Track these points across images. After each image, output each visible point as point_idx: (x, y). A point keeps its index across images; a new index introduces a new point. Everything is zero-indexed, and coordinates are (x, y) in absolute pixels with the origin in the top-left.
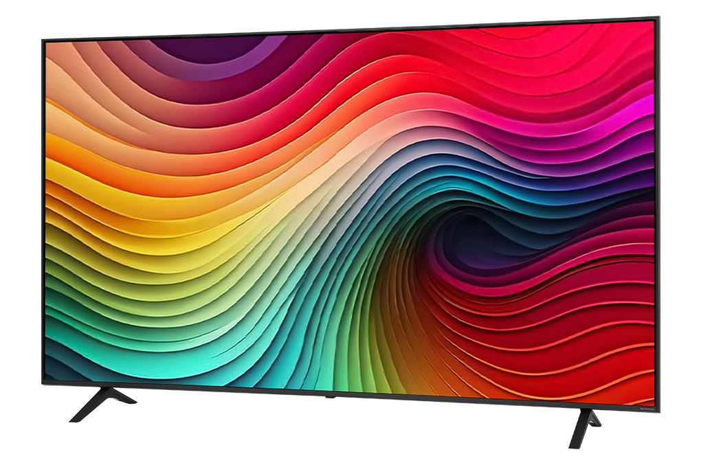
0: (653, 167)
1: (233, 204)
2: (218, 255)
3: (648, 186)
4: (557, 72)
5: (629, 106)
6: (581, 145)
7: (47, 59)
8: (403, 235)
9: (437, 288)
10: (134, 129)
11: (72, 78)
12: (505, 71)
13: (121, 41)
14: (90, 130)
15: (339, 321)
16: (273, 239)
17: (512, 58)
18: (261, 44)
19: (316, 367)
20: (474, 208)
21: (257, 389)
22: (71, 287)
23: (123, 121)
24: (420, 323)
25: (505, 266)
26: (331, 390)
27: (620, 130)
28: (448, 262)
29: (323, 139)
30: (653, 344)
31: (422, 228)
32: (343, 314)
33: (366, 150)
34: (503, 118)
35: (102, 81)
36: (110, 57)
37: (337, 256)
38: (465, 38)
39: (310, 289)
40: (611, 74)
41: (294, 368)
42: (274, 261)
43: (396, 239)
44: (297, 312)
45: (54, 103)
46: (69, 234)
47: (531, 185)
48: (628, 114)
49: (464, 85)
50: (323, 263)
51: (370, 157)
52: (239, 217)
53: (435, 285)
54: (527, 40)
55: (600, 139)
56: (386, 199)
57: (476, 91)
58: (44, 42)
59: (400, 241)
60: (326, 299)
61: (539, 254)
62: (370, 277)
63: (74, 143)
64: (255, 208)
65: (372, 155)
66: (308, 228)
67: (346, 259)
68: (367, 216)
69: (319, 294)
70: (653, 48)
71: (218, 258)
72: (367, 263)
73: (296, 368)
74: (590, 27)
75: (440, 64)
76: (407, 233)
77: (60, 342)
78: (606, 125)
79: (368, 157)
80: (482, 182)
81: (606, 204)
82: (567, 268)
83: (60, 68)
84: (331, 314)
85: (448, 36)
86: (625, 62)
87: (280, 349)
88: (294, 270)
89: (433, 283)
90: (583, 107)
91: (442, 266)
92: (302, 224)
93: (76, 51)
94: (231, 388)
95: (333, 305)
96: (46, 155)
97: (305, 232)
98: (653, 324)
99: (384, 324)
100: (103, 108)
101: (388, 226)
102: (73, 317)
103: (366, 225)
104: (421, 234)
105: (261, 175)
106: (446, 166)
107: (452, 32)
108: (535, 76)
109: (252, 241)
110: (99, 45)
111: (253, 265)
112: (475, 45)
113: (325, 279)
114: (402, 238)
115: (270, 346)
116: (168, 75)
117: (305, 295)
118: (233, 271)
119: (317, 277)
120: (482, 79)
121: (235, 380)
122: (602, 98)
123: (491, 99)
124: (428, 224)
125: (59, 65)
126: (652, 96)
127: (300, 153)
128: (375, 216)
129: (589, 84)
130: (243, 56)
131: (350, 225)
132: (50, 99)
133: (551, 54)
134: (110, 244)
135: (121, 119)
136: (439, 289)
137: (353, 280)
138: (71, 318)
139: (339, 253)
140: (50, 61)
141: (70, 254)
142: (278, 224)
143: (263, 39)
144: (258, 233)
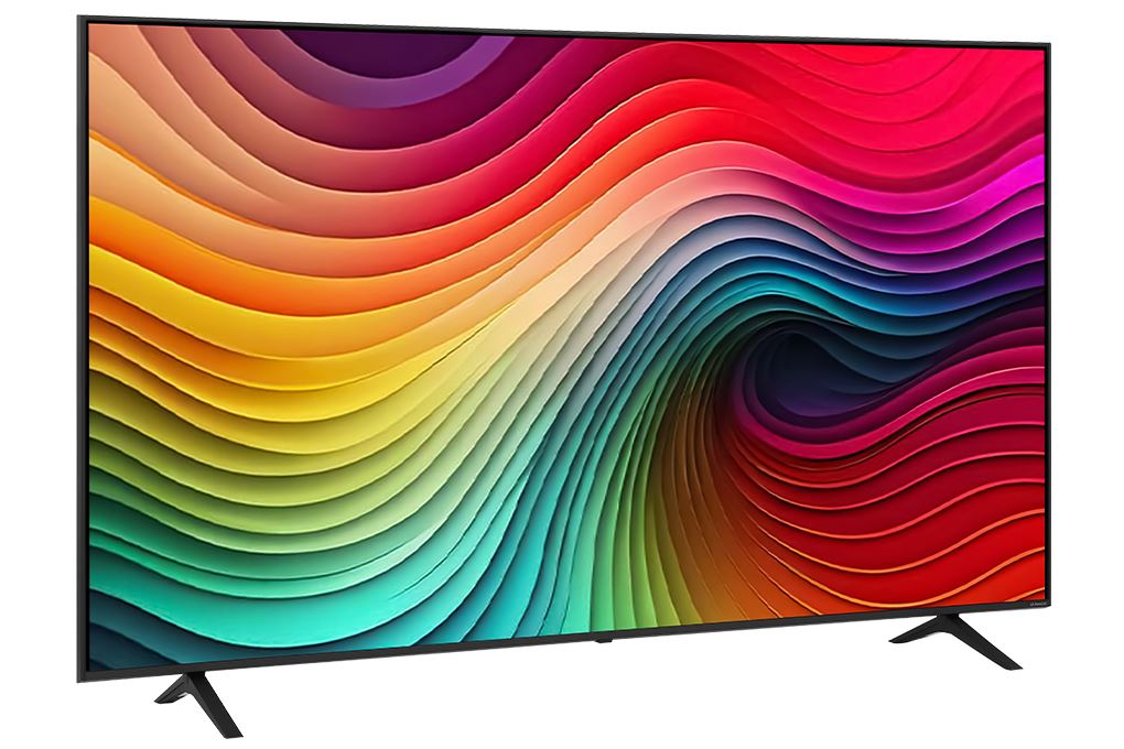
0: (1043, 259)
1: (426, 325)
2: (401, 416)
3: (1037, 285)
4: (916, 117)
5: (1013, 170)
6: (948, 226)
7: (90, 54)
8: (696, 369)
9: (746, 449)
10: (254, 191)
11: (140, 94)
12: (844, 111)
13: (229, 29)
14: (173, 192)
15: (599, 515)
16: (493, 384)
17: (854, 93)
18: (471, 49)
19: (563, 594)
20: (802, 323)
21: (468, 644)
22: (138, 489)
23: (233, 176)
24: (722, 508)
25: (845, 411)
26: (587, 631)
27: (1000, 205)
28: (763, 409)
29: (571, 215)
30: (1043, 511)
31: (724, 356)
32: (605, 503)
33: (640, 232)
34: (841, 184)
35: (195, 102)
36: (208, 57)
37: (595, 408)
38: (787, 58)
39: (554, 464)
40: (989, 123)
41: (528, 600)
42: (494, 421)
43: (686, 375)
44: (532, 506)
45: (104, 139)
46: (134, 390)
47: (881, 285)
48: (1011, 181)
49: (785, 130)
50: (573, 420)
51: (646, 243)
52: (436, 348)
53: (744, 446)
54: (874, 67)
55: (973, 217)
56: (669, 312)
57: (802, 141)
58: (85, 23)
59: (692, 379)
60: (578, 481)
61: (894, 388)
62: (646, 440)
63: (142, 216)
64: (463, 332)
65: (649, 240)
66: (550, 362)
67: (609, 411)
68: (641, 339)
69: (567, 472)
70: (1043, 89)
71: (401, 420)
72: (641, 417)
73: (531, 602)
74: (960, 54)
75: (750, 97)
76: (702, 365)
77: (118, 595)
78: (982, 198)
79: (643, 242)
80: (811, 283)
81: (983, 312)
82: (929, 409)
83: (116, 73)
84: (586, 505)
85: (762, 52)
86: (1007, 107)
87: (505, 571)
88: (527, 435)
89: (741, 443)
90: (951, 169)
91: (754, 414)
92: (540, 356)
93: (147, 44)
94: (424, 647)
95: (589, 489)
96: (90, 239)
97: (544, 370)
98: (1043, 481)
99: (667, 513)
100: (197, 153)
101: (674, 355)
102: (143, 546)
103: (641, 353)
104: (722, 366)
105: (473, 275)
106: (759, 258)
107: (769, 47)
108: (886, 121)
109: (458, 390)
110: (190, 34)
111: (461, 431)
112: (801, 69)
113: (577, 447)
114: (694, 373)
115: (488, 568)
116: (314, 96)
117: (544, 476)
118: (426, 441)
119: (564, 444)
120: (812, 123)
121: (431, 633)
122: (976, 157)
123: (824, 154)
124: (732, 350)
125: (114, 68)
126: (1042, 156)
127: (535, 237)
128: (653, 339)
129: (960, 136)
130: (440, 69)
131: (616, 355)
132: (97, 131)
133: (907, 90)
134: (209, 406)
135: (229, 174)
136: (749, 452)
137: (621, 446)
138: (139, 547)
139: (598, 402)
140: (97, 58)
141: (135, 428)
142: (501, 358)
143: (475, 40)
144: (468, 375)
